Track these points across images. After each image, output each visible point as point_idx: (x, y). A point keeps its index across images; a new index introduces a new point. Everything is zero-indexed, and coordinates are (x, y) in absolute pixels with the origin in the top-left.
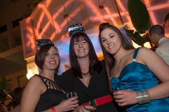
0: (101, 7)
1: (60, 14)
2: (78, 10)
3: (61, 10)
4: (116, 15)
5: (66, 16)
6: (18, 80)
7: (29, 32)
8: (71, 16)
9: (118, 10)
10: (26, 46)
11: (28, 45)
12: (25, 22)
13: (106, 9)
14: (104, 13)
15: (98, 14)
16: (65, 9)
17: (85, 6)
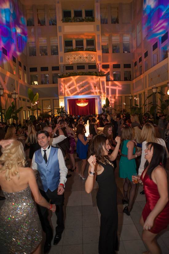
0: (95, 87)
1: (81, 85)
2: (87, 86)
3: (81, 83)
4: (99, 90)
5: (83, 87)
6: (53, 101)
7: (62, 85)
8: (84, 87)
9: (100, 89)
10: (60, 91)
11: (61, 91)
12: (61, 80)
13: (96, 88)
14: (95, 89)
15: (94, 89)
16: (82, 84)
17: (90, 85)
